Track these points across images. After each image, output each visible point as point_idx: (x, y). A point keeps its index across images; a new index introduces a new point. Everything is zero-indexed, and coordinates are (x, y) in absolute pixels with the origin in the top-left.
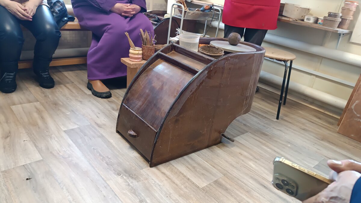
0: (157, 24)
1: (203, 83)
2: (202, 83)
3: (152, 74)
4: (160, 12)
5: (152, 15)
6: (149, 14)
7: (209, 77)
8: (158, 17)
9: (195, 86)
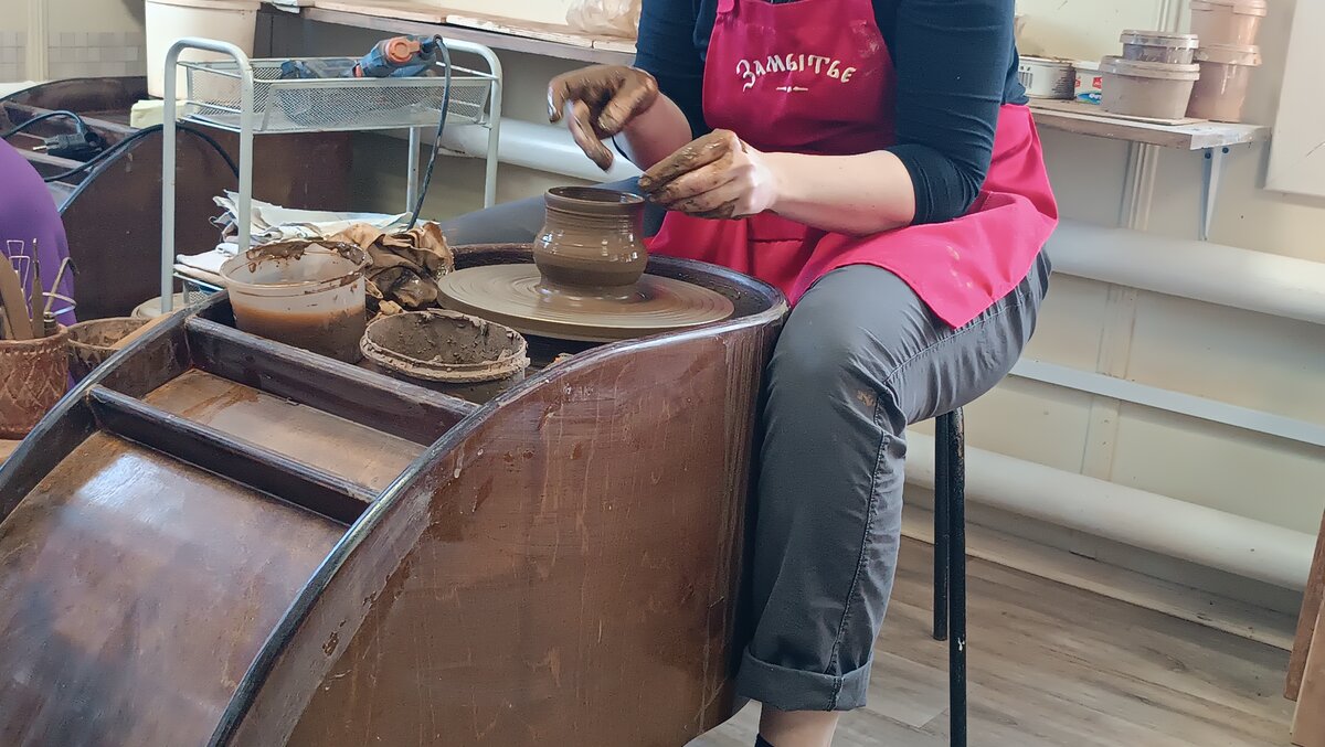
0: (81, 169)
1: (413, 577)
2: (403, 574)
3: (49, 546)
4: (104, 90)
5: (45, 112)
6: (27, 108)
7: (446, 524)
8: (85, 127)
9: (352, 603)
